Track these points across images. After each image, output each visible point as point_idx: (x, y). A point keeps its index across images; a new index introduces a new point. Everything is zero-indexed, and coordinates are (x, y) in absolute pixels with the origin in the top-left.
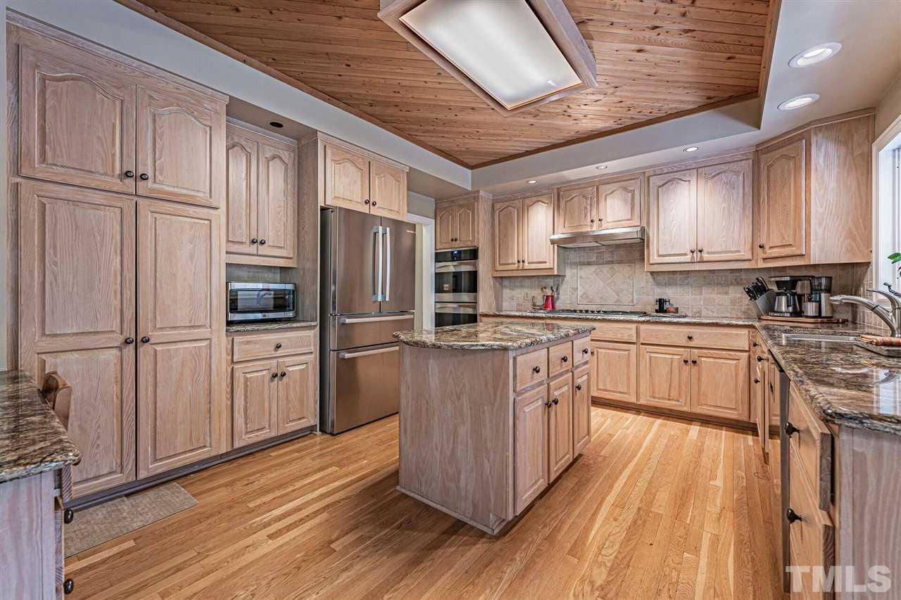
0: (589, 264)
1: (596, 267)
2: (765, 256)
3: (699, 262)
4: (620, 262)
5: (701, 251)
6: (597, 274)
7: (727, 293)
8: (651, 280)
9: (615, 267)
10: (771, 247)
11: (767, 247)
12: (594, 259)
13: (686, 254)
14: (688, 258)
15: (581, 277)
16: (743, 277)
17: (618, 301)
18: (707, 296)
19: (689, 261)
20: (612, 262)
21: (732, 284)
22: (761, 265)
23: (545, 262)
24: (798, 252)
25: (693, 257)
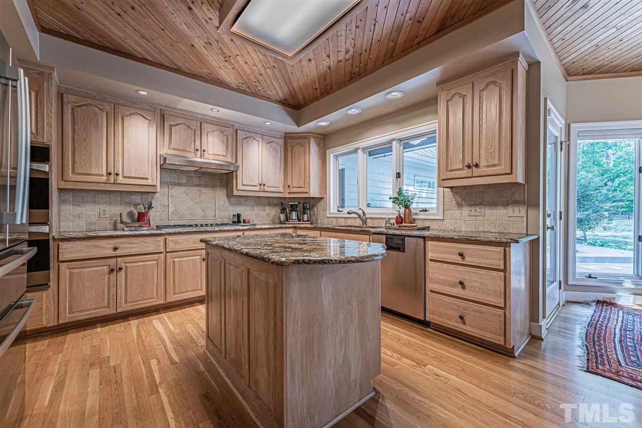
0: (180, 185)
1: (186, 188)
2: (290, 191)
3: (262, 192)
4: (206, 186)
5: (264, 185)
6: (187, 194)
7: (265, 210)
8: (227, 201)
9: (202, 190)
10: (293, 187)
11: (291, 187)
12: (184, 181)
13: (256, 186)
14: (257, 189)
15: (172, 196)
16: (272, 201)
17: (204, 216)
18: (257, 212)
19: (258, 190)
20: (199, 185)
21: (267, 205)
22: (287, 196)
23: (147, 179)
24: (305, 191)
25: (260, 188)
